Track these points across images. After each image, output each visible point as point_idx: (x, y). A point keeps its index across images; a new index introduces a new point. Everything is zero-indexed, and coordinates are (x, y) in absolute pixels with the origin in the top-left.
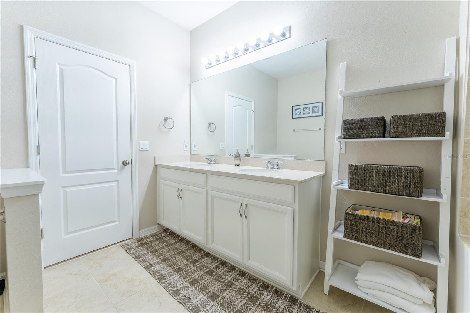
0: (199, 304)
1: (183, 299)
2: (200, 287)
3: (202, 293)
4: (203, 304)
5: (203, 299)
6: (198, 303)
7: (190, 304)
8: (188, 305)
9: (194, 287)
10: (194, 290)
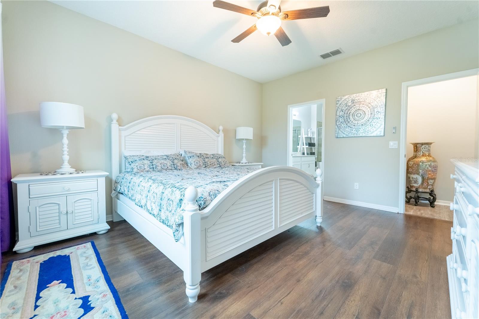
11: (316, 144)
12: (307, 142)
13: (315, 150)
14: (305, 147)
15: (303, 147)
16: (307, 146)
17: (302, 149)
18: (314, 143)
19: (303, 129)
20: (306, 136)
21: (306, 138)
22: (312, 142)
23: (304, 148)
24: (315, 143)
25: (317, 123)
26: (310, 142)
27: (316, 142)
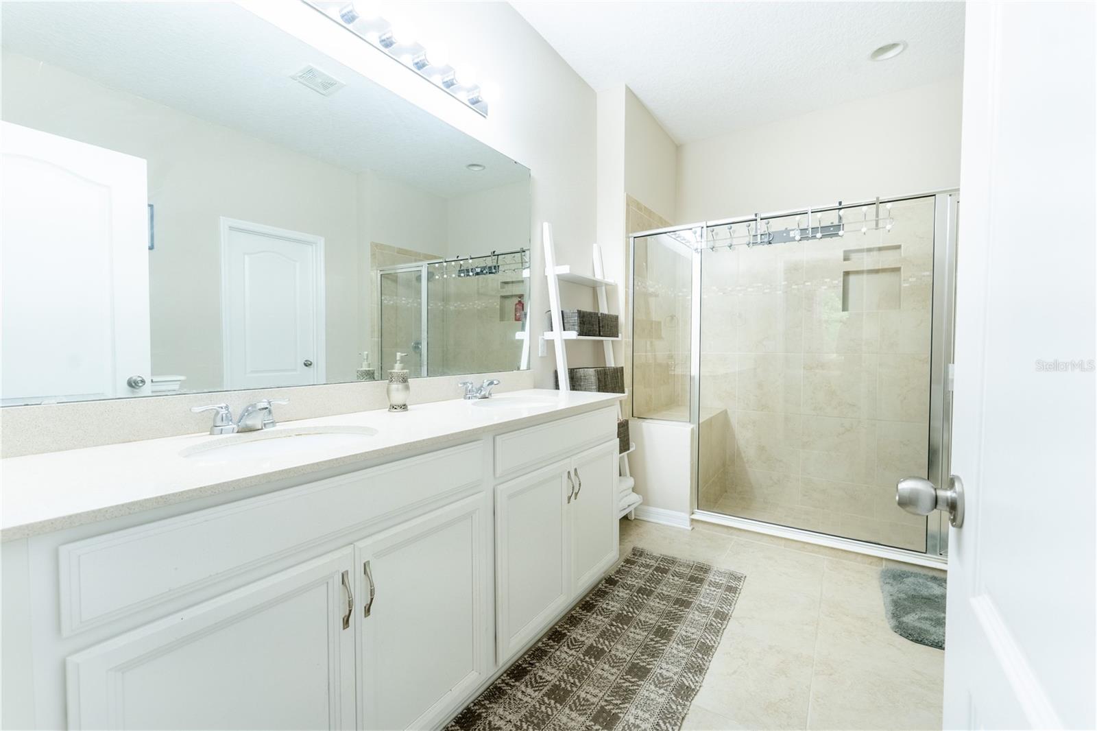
0: (666, 690)
1: (667, 724)
2: (619, 702)
3: (634, 694)
4: (663, 683)
5: (653, 687)
6: (665, 692)
7: (674, 707)
8: (677, 709)
9: (621, 715)
10: (633, 711)
11: (622, 320)
12: (572, 310)
13: (616, 353)
14: (561, 336)
15: (548, 335)
16: (573, 335)
17: (541, 351)
18: (613, 313)
19: (546, 225)
20: (565, 270)
21: (569, 284)
22: (604, 309)
23: (550, 344)
24: (617, 318)
25: (628, 205)
26: (587, 308)
27: (620, 307)
